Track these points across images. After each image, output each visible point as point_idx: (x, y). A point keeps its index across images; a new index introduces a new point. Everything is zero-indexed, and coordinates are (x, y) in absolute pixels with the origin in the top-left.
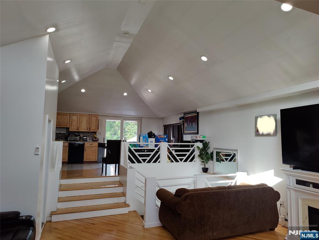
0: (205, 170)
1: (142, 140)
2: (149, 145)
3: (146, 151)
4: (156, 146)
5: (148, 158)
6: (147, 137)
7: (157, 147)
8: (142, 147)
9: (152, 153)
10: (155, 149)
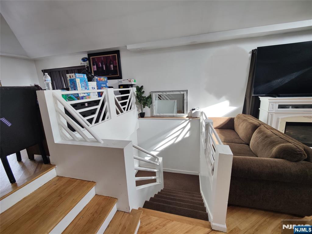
0: (142, 115)
1: (80, 85)
2: (91, 95)
3: (86, 105)
4: (100, 94)
5: (95, 116)
6: (87, 80)
7: (101, 96)
8: (82, 98)
9: (99, 107)
10: (99, 100)
